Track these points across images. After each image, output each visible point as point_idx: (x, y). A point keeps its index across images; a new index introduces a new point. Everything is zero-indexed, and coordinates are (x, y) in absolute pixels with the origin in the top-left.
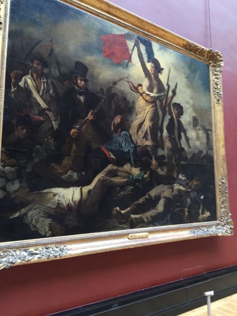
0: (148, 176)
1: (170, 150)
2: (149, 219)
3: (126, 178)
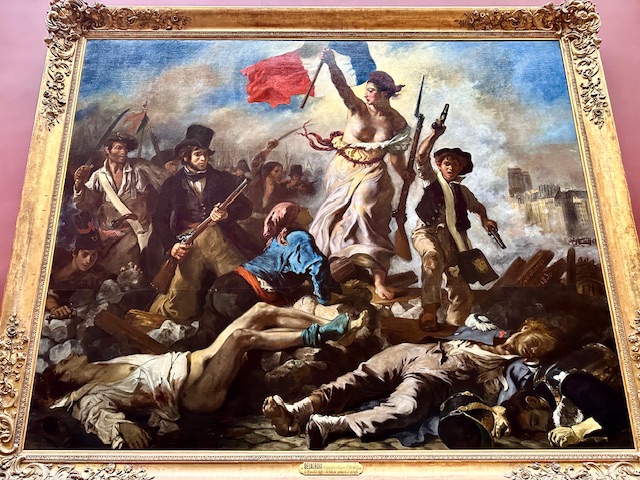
0: (362, 324)
1: (431, 260)
2: (367, 430)
3: (299, 331)
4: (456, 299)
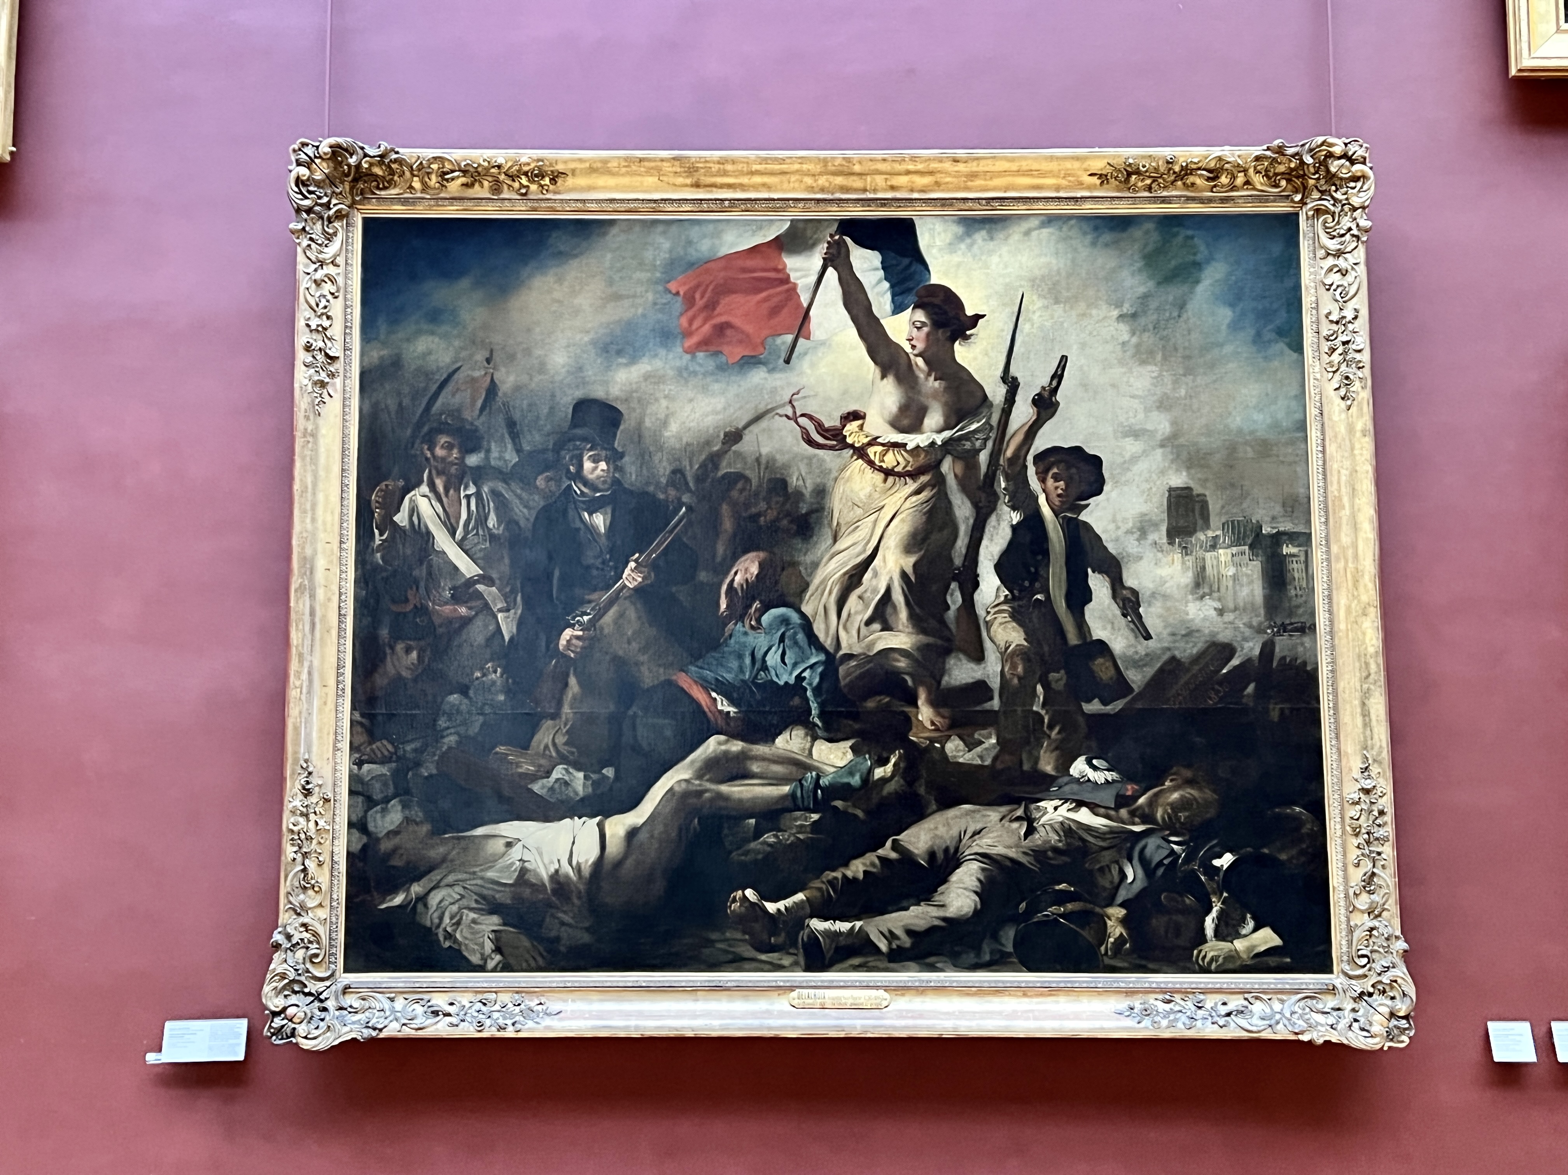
0: (894, 774)
1: (1018, 660)
2: (898, 942)
3: (786, 785)
4: (1057, 728)
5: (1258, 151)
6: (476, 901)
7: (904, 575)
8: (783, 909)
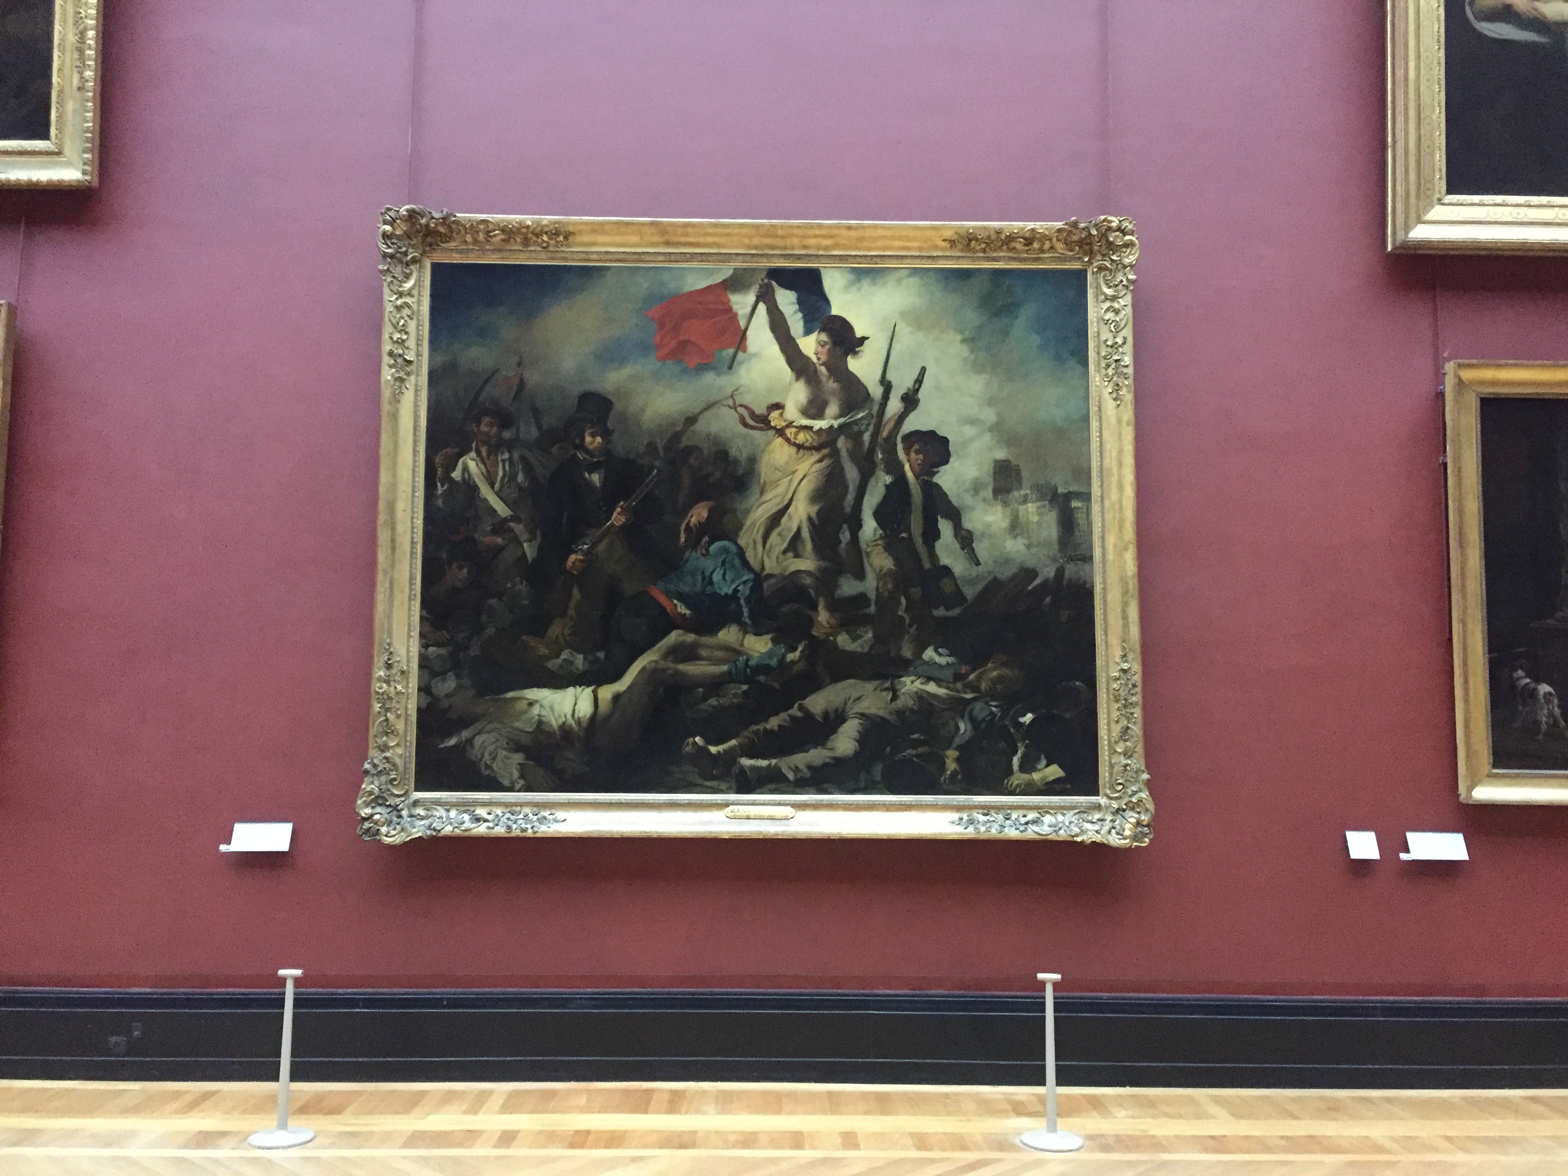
0: (801, 657)
1: (888, 579)
2: (801, 774)
3: (725, 665)
4: (915, 627)
5: (1059, 225)
6: (507, 744)
7: (810, 519)
8: (722, 751)
